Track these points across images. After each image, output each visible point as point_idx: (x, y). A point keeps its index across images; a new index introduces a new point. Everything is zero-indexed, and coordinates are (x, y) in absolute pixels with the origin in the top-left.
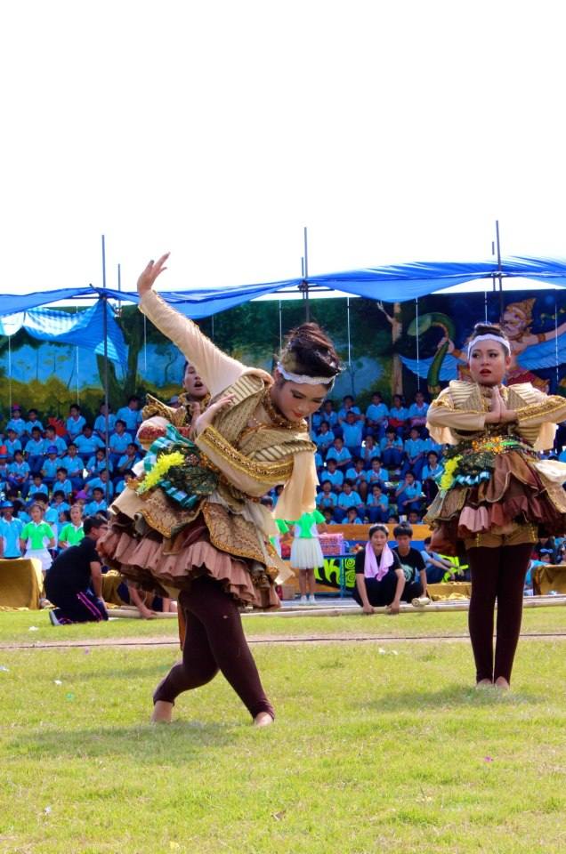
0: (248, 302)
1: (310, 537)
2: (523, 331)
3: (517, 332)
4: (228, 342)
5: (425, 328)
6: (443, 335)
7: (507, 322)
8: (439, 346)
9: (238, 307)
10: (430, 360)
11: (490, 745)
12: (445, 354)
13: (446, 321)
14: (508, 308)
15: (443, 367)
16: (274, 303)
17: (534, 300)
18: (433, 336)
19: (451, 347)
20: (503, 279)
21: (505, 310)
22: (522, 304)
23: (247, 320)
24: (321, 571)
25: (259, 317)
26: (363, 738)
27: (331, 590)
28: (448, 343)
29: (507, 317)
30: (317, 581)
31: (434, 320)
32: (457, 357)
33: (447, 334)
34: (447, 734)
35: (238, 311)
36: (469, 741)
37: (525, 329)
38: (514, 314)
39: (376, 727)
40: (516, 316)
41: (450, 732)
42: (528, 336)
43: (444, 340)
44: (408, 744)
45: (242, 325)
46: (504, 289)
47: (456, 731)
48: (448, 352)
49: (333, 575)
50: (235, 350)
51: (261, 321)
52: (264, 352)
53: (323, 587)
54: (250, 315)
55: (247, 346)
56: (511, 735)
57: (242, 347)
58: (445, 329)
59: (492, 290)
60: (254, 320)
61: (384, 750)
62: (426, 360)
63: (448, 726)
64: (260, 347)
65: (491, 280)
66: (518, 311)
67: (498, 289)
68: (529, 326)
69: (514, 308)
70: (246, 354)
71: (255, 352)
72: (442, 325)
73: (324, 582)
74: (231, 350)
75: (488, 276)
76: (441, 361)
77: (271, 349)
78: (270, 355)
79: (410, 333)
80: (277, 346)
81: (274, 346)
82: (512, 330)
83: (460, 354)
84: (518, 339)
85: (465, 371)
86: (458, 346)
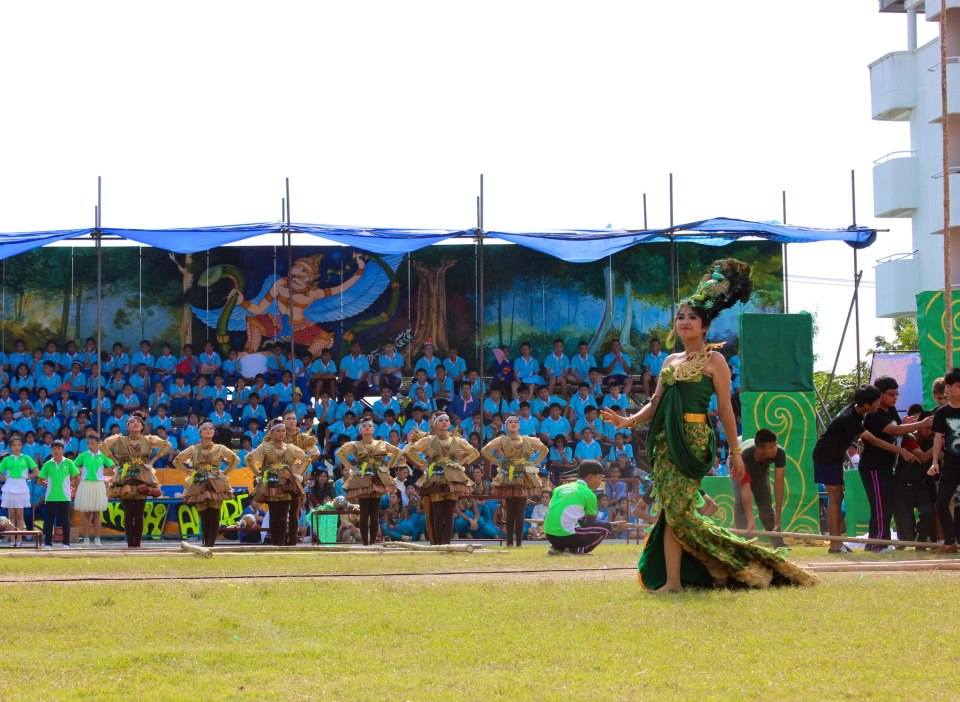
0: (40, 248)
1: (95, 480)
2: (310, 286)
3: (304, 286)
4: (19, 286)
5: (216, 278)
6: (234, 287)
7: (294, 276)
8: (229, 297)
9: (29, 252)
10: (220, 311)
11: (244, 676)
12: (234, 305)
13: (237, 273)
14: (296, 262)
15: (232, 317)
16: (67, 250)
17: (321, 256)
18: (224, 286)
19: (241, 298)
20: (292, 235)
21: (293, 265)
22: (309, 259)
23: (39, 266)
24: (106, 514)
25: (51, 263)
26: (122, 671)
27: (115, 533)
28: (237, 294)
29: (295, 271)
30: (103, 524)
31: (224, 272)
32: (245, 309)
33: (236, 285)
34: (205, 666)
35: (30, 257)
36: (226, 672)
37: (312, 284)
38: (302, 268)
39: (136, 660)
40: (304, 271)
41: (209, 664)
42: (315, 290)
43: (233, 292)
44: (165, 676)
45: (34, 270)
46: (292, 244)
47: (214, 663)
48: (238, 303)
49: (118, 518)
50: (26, 294)
51: (52, 267)
52: (55, 297)
53: (108, 530)
54: (42, 261)
55: (37, 291)
56: (268, 666)
57: (33, 292)
58: (235, 281)
59: (281, 244)
60: (46, 265)
61: (141, 682)
62: (216, 311)
63: (207, 659)
64: (51, 293)
65: (281, 235)
66: (306, 265)
67: (286, 244)
68: (315, 281)
69: (303, 263)
70: (36, 298)
71: (46, 297)
72: (232, 277)
73: (108, 525)
74: (22, 294)
75: (278, 231)
76: (231, 312)
77: (62, 295)
78: (61, 301)
79: (201, 283)
80: (68, 292)
81: (65, 292)
82: (300, 284)
83: (249, 305)
84: (305, 293)
85: (254, 322)
86: (247, 298)
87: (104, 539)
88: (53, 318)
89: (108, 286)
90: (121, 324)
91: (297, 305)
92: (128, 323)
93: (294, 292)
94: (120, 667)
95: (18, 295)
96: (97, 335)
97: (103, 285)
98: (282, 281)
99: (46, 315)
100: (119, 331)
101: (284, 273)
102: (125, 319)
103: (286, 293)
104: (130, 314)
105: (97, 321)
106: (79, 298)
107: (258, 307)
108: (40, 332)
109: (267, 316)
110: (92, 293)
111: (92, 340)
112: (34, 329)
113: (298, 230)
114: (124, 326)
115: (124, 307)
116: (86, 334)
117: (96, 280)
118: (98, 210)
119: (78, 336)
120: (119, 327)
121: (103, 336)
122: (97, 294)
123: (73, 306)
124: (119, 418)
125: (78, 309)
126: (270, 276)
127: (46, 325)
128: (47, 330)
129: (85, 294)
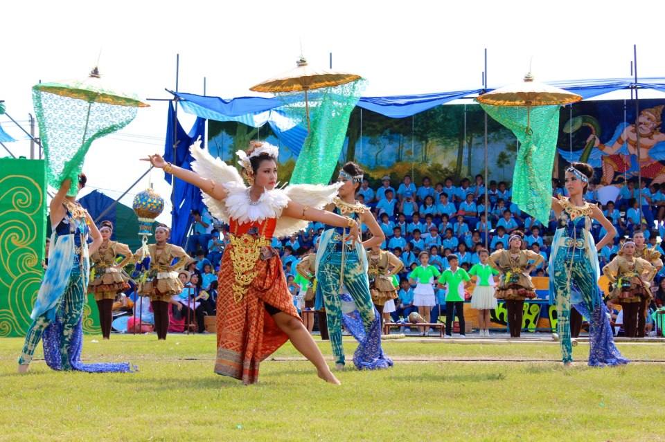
0: (441, 106)
1: (488, 285)
2: (654, 130)
3: (649, 131)
4: (425, 135)
5: (577, 127)
6: (591, 133)
7: (641, 123)
8: (588, 141)
9: (432, 109)
10: (580, 152)
11: (610, 433)
12: (592, 147)
13: (594, 122)
14: (642, 112)
15: (590, 157)
16: (461, 106)
17: (663, 106)
18: (583, 133)
19: (597, 142)
20: (639, 90)
21: (640, 114)
22: (653, 110)
23: (439, 119)
25: (448, 117)
26: (515, 426)
27: (500, 326)
28: (595, 139)
29: (641, 119)
31: (584, 121)
32: (601, 150)
33: (594, 132)
34: (579, 425)
35: (432, 112)
36: (595, 430)
37: (655, 129)
38: (647, 117)
39: (525, 418)
40: (649, 119)
41: (582, 424)
42: (658, 134)
43: (591, 137)
44: (549, 430)
45: (435, 123)
46: (639, 98)
47: (586, 422)
48: (595, 146)
49: (502, 315)
50: (430, 142)
51: (450, 120)
52: (452, 144)
53: (494, 324)
54: (442, 115)
55: (439, 139)
56: (628, 426)
57: (435, 140)
58: (593, 128)
59: (629, 98)
60: (445, 119)
61: (531, 434)
62: (578, 152)
63: (580, 419)
64: (449, 140)
65: (630, 90)
66: (650, 114)
67: (634, 98)
68: (658, 126)
69: (647, 113)
70: (438, 145)
71: (445, 144)
72: (590, 125)
73: (494, 320)
74: (427, 142)
75: (627, 88)
76: (589, 153)
77: (458, 142)
78: (457, 146)
79: (565, 131)
80: (461, 140)
81: (460, 140)
82: (646, 130)
83: (604, 147)
84: (649, 137)
85: (609, 161)
86: (603, 141)
87: (492, 331)
88: (450, 160)
89: (492, 134)
90: (502, 163)
91: (643, 147)
92: (508, 162)
93: (642, 136)
94: (513, 423)
95: (424, 142)
96: (484, 172)
97: (488, 133)
98: (631, 128)
99: (444, 158)
100: (501, 170)
101: (632, 121)
102: (506, 159)
103: (634, 137)
104: (510, 156)
105: (484, 162)
106: (470, 144)
107: (611, 149)
108: (441, 171)
109: (618, 156)
110: (480, 140)
111: (481, 176)
112: (436, 168)
113: (644, 87)
114: (505, 165)
115: (504, 150)
116: (475, 172)
117: (484, 130)
118: (485, 75)
119: (469, 174)
120: (501, 166)
121: (489, 173)
122: (484, 141)
123: (465, 151)
124: (501, 237)
125: (470, 153)
126: (621, 124)
127: (445, 166)
128: (446, 169)
129: (475, 141)
